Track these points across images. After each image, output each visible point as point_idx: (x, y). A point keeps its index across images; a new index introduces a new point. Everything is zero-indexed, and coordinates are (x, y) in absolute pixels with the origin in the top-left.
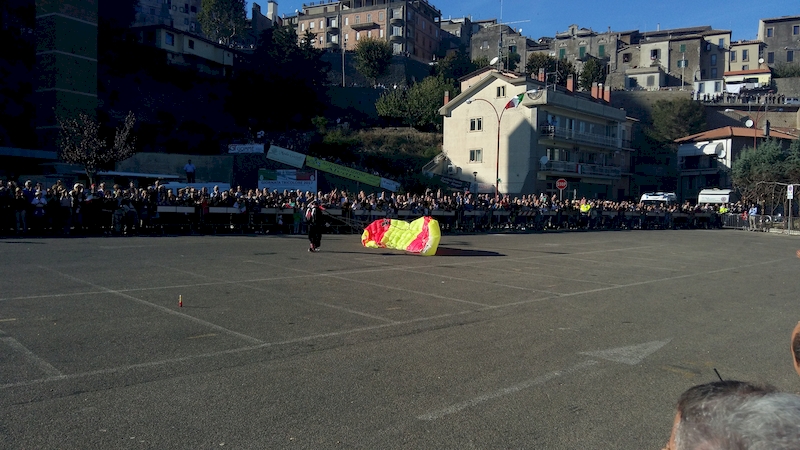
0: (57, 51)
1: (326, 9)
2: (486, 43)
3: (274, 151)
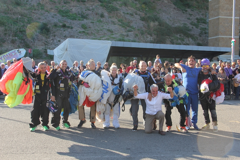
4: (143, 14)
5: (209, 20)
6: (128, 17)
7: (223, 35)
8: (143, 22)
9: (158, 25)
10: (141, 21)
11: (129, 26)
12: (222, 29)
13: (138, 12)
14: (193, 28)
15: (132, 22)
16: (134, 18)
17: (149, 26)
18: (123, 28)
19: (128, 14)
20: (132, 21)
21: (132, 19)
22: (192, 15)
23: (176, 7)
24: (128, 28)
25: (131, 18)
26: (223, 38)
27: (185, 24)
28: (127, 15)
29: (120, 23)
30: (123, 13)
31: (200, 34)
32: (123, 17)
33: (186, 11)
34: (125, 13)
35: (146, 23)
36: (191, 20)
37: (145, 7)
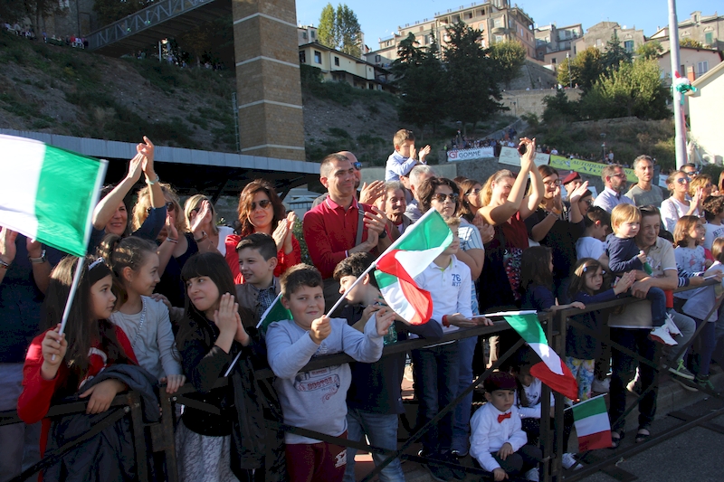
0: (263, 57)
1: (422, 28)
2: (599, 41)
3: (507, 154)
4: (72, 89)
5: (240, 107)
6: (29, 90)
7: (275, 143)
8: (75, 107)
9: (114, 117)
10: (69, 104)
11: (37, 115)
12: (273, 129)
13: (57, 82)
14: (195, 128)
15: (43, 106)
16: (48, 95)
17: (91, 117)
18: (19, 118)
19: (28, 83)
20: (43, 103)
21: (44, 97)
22: (187, 101)
23: (148, 81)
24: (35, 120)
25: (40, 95)
26: (274, 149)
27: (177, 119)
28: (27, 85)
29: (9, 105)
30: (15, 79)
31: (215, 141)
32: (14, 89)
33: (172, 92)
34: (20, 81)
35: (83, 110)
36: (188, 111)
37: (71, 73)
